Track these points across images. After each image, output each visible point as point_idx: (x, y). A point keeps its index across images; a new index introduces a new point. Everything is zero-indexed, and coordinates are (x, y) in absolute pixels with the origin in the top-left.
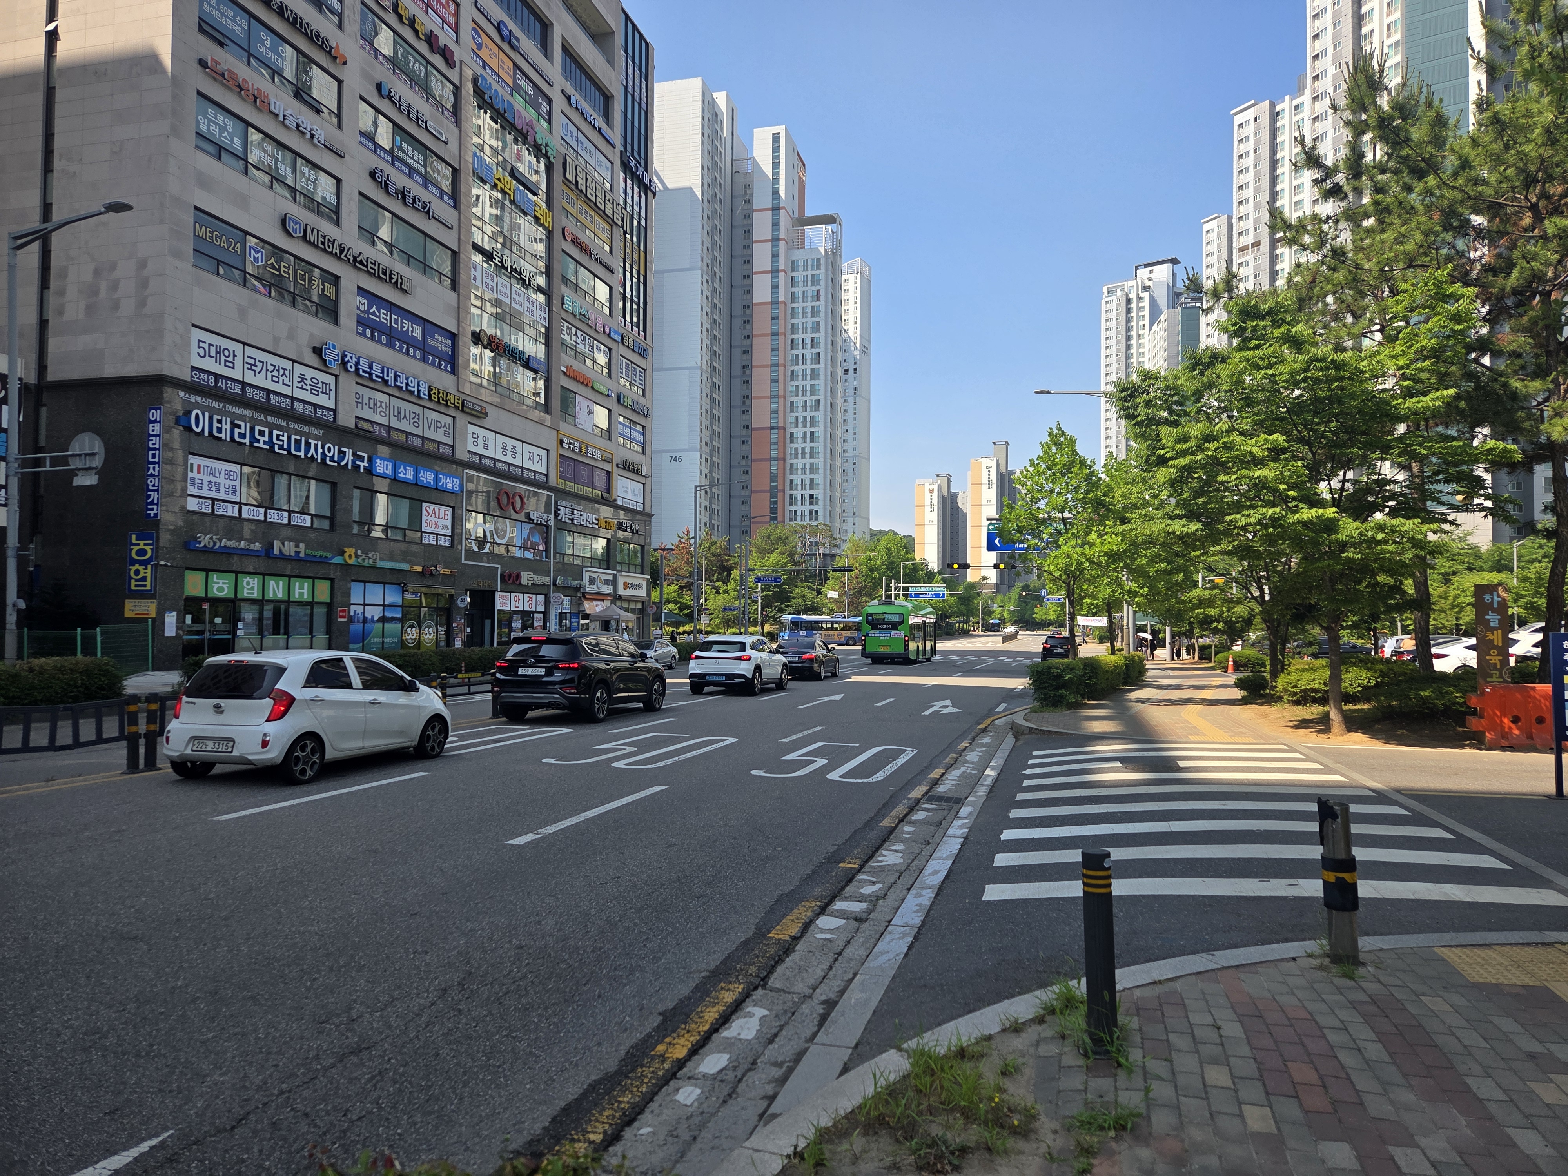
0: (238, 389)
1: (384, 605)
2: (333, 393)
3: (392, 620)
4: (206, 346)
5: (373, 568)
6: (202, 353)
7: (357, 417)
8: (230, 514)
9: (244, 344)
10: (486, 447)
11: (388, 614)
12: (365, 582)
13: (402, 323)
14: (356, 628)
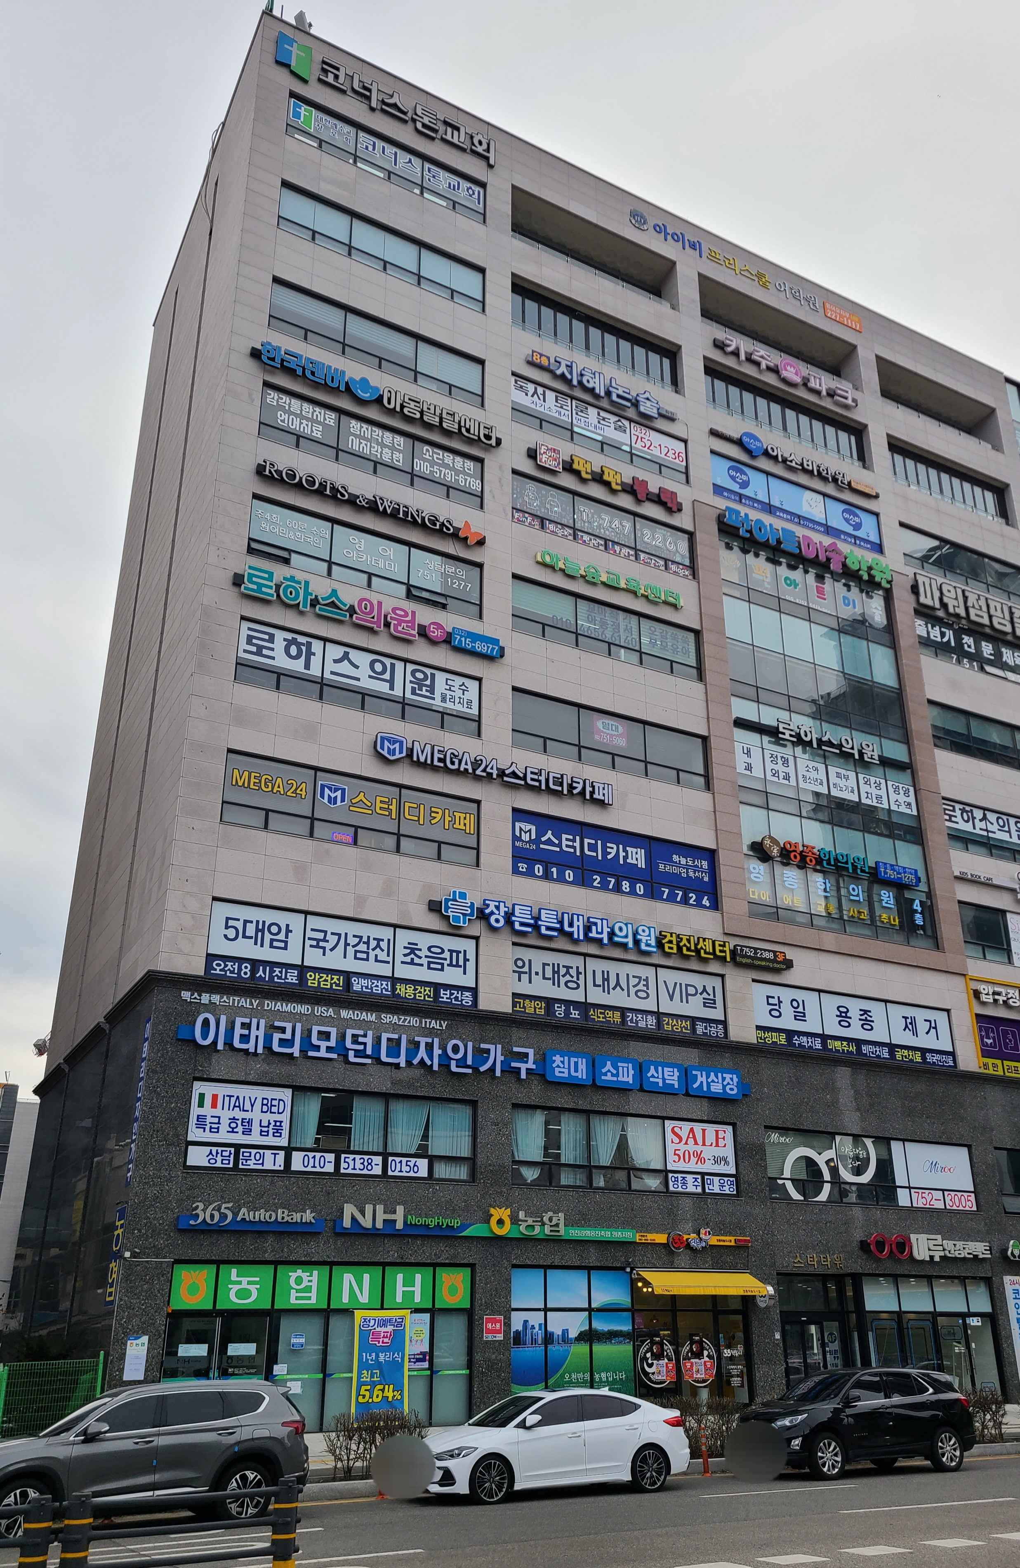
0: (292, 977)
1: (590, 1310)
2: (471, 965)
3: (610, 1336)
4: (239, 925)
5: (555, 1241)
6: (231, 933)
7: (515, 995)
8: (268, 1165)
9: (306, 913)
10: (800, 1016)
11: (600, 1325)
12: (546, 1268)
13: (604, 847)
14: (532, 1353)
